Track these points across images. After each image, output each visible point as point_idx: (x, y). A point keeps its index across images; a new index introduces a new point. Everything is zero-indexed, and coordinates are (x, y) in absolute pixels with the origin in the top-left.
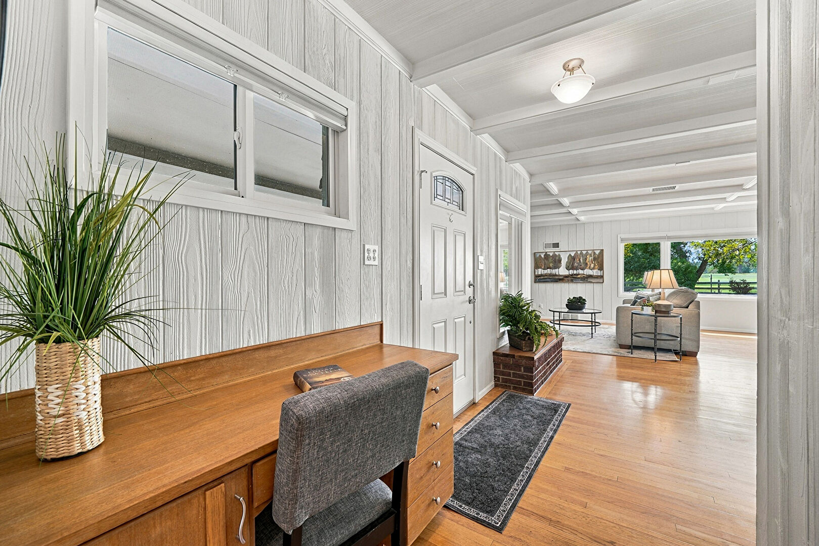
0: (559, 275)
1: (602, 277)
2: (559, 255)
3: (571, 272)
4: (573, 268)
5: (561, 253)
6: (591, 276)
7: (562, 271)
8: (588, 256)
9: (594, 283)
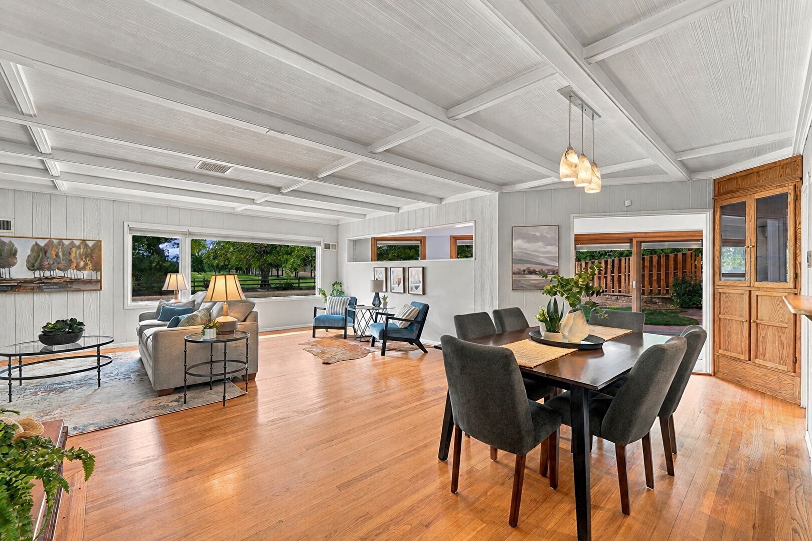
0: (11, 279)
1: (100, 281)
2: (11, 242)
3: (38, 274)
4: (42, 268)
5: (14, 241)
7: (19, 272)
8: (74, 250)
9: (84, 291)
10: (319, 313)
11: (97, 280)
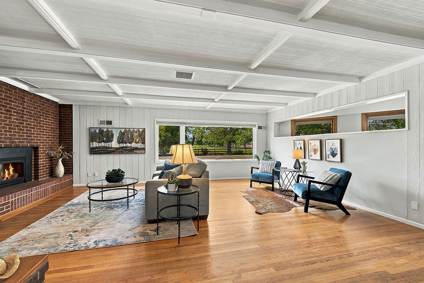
0: (111, 148)
1: (144, 149)
2: (111, 130)
3: (122, 145)
4: (123, 142)
5: (113, 130)
6: (136, 149)
7: (114, 144)
8: (134, 133)
9: (138, 153)
10: (255, 171)
11: (143, 148)
